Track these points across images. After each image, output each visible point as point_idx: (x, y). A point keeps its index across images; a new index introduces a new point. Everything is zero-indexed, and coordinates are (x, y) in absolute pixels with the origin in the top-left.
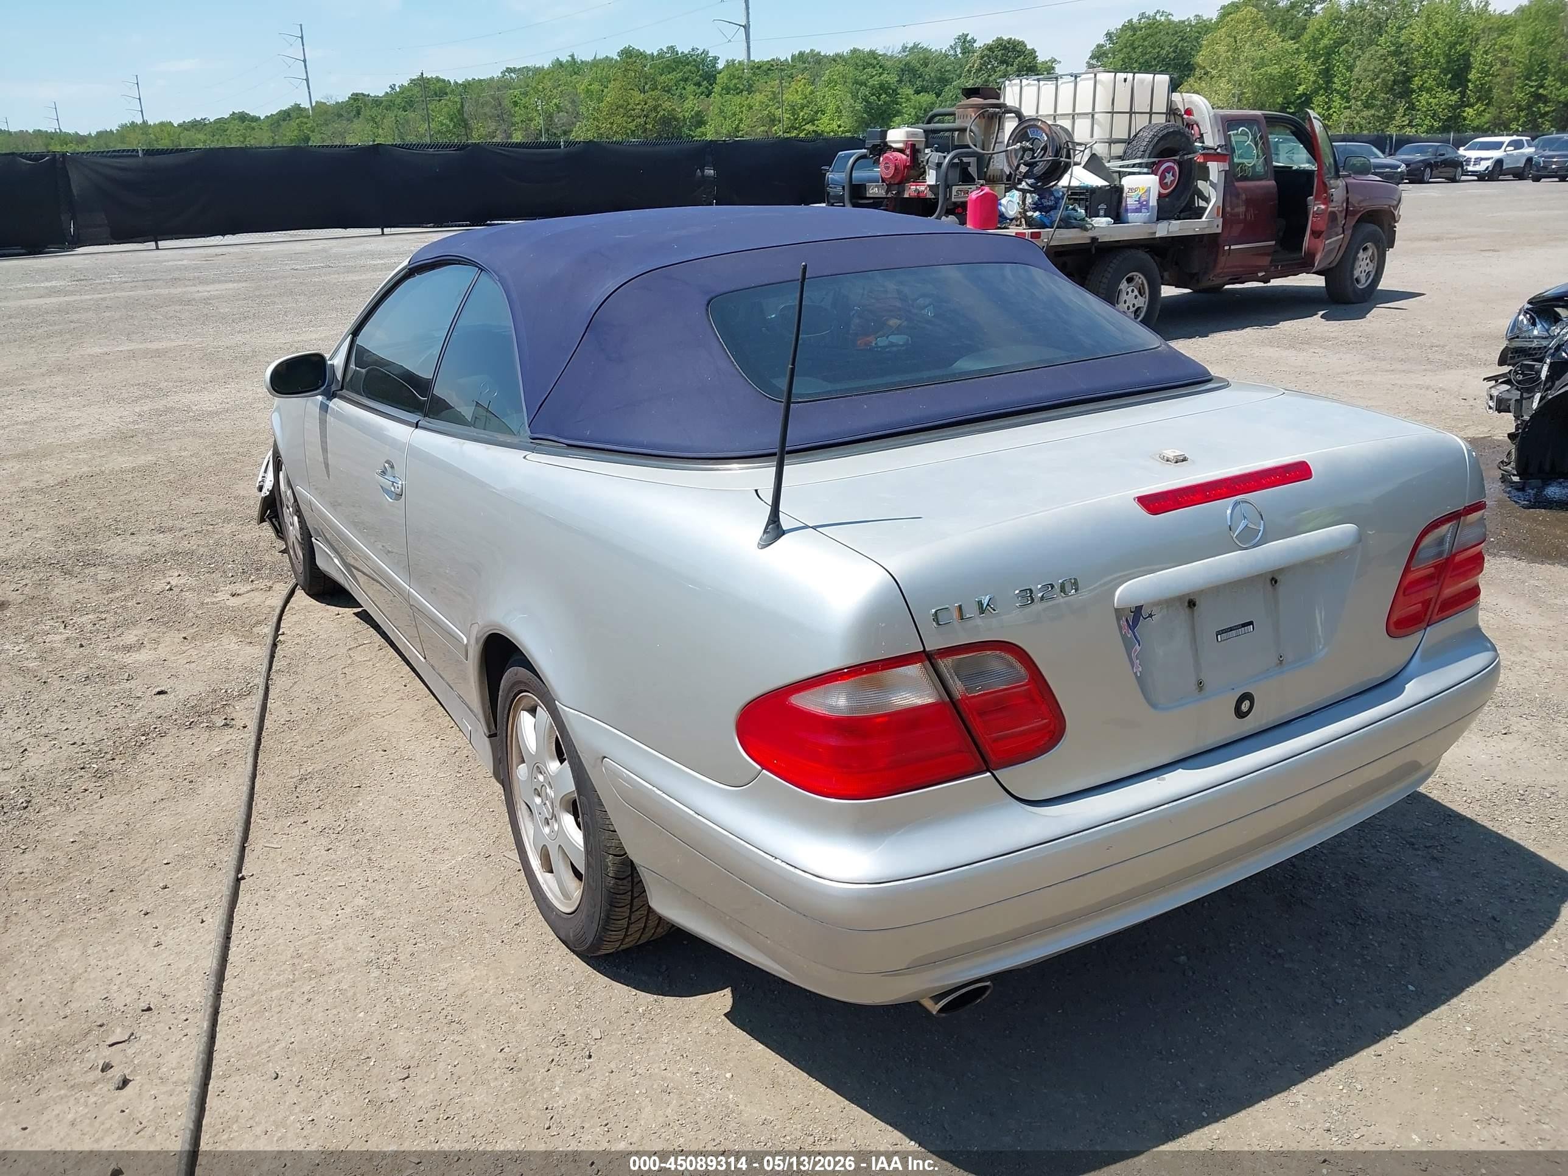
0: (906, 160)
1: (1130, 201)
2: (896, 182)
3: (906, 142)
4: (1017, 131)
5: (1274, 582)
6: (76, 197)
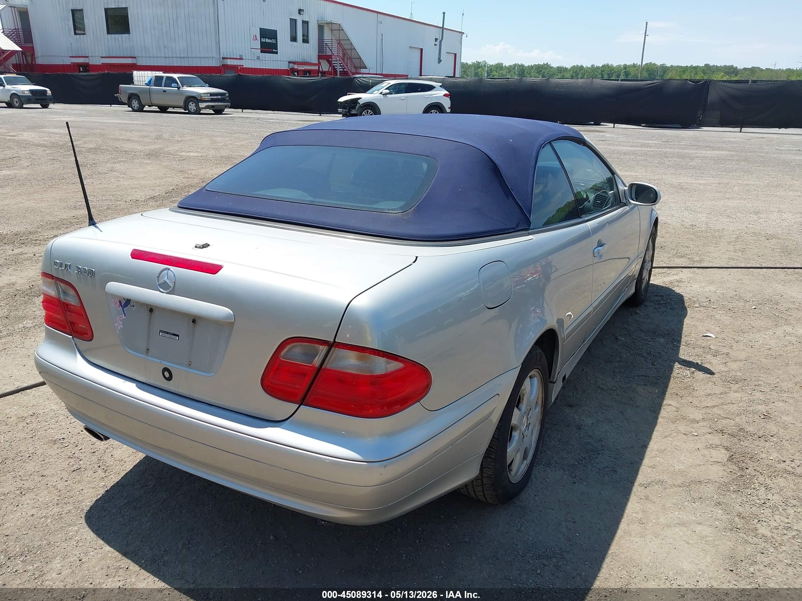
5: (194, 321)
6: (708, 103)
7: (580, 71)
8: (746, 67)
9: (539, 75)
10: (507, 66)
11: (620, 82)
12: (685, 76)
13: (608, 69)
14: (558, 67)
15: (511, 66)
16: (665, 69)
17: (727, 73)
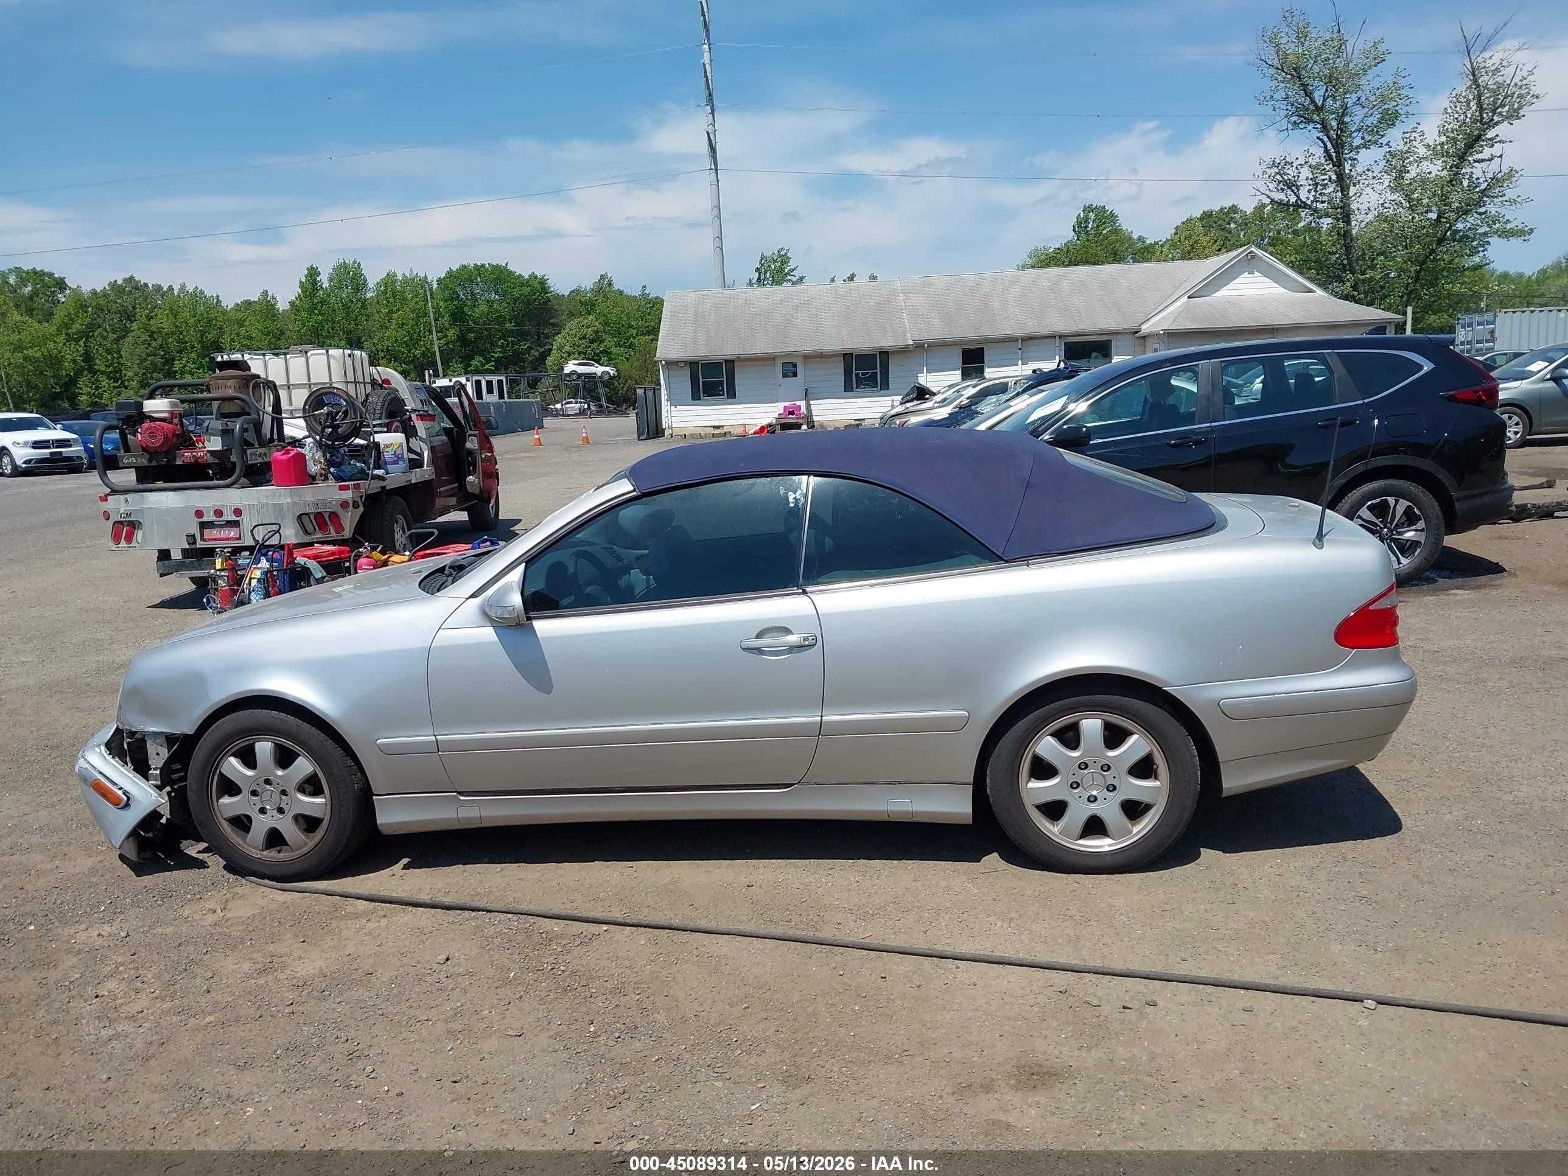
0: (174, 428)
1: (388, 455)
2: (164, 450)
3: (172, 413)
4: (312, 398)
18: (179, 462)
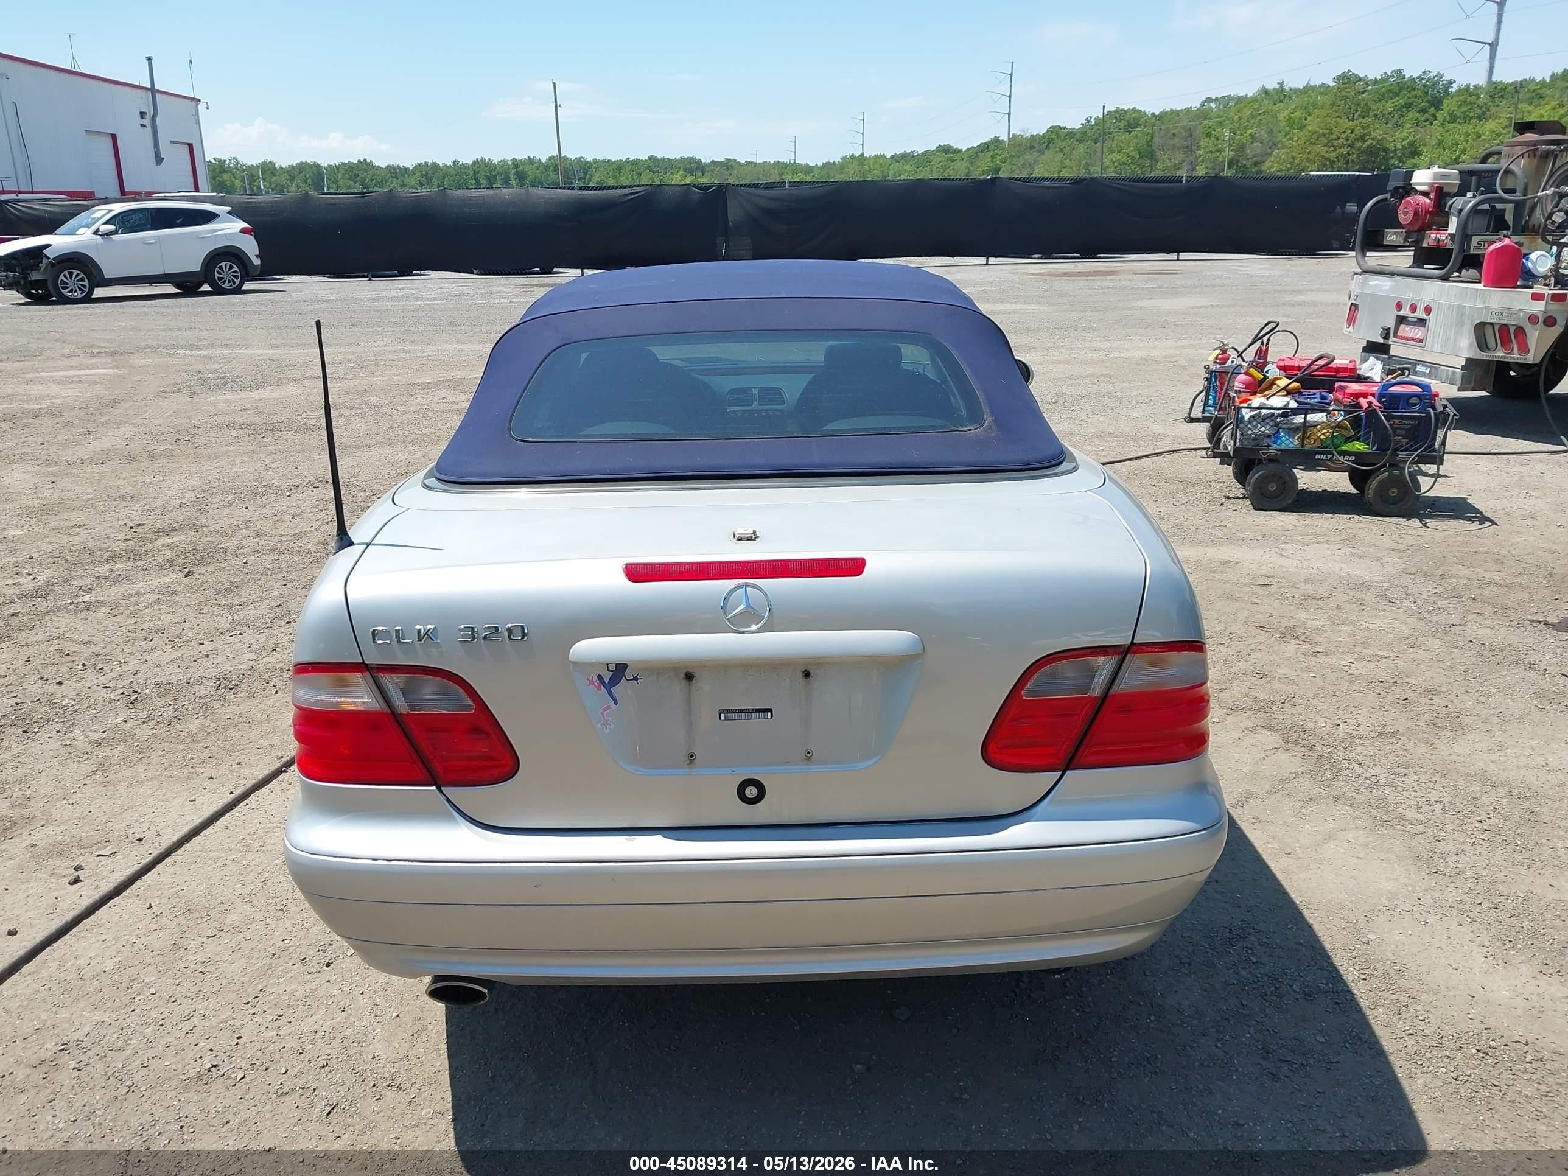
0: (1429, 204)
2: (1415, 229)
3: (1431, 185)
5: (807, 674)
6: (730, 223)
7: (434, 173)
8: (715, 160)
9: (355, 183)
10: (284, 167)
11: (576, 192)
12: (624, 178)
13: (486, 168)
14: (388, 166)
15: (292, 167)
16: (585, 165)
17: (689, 172)
18: (1425, 245)
